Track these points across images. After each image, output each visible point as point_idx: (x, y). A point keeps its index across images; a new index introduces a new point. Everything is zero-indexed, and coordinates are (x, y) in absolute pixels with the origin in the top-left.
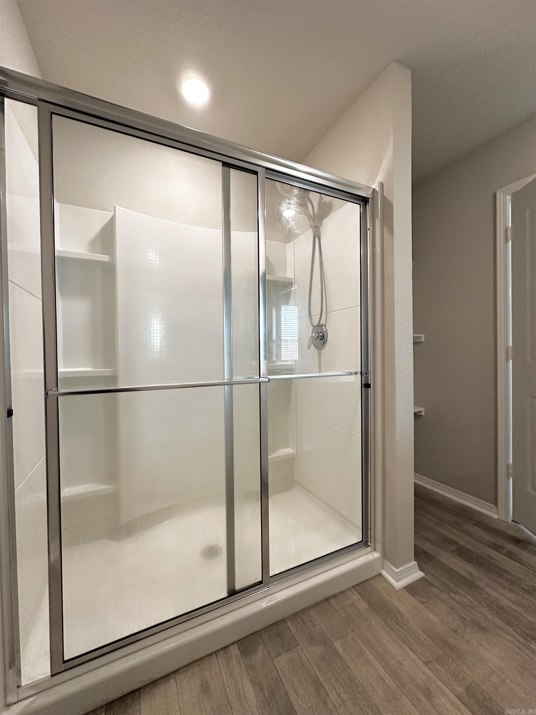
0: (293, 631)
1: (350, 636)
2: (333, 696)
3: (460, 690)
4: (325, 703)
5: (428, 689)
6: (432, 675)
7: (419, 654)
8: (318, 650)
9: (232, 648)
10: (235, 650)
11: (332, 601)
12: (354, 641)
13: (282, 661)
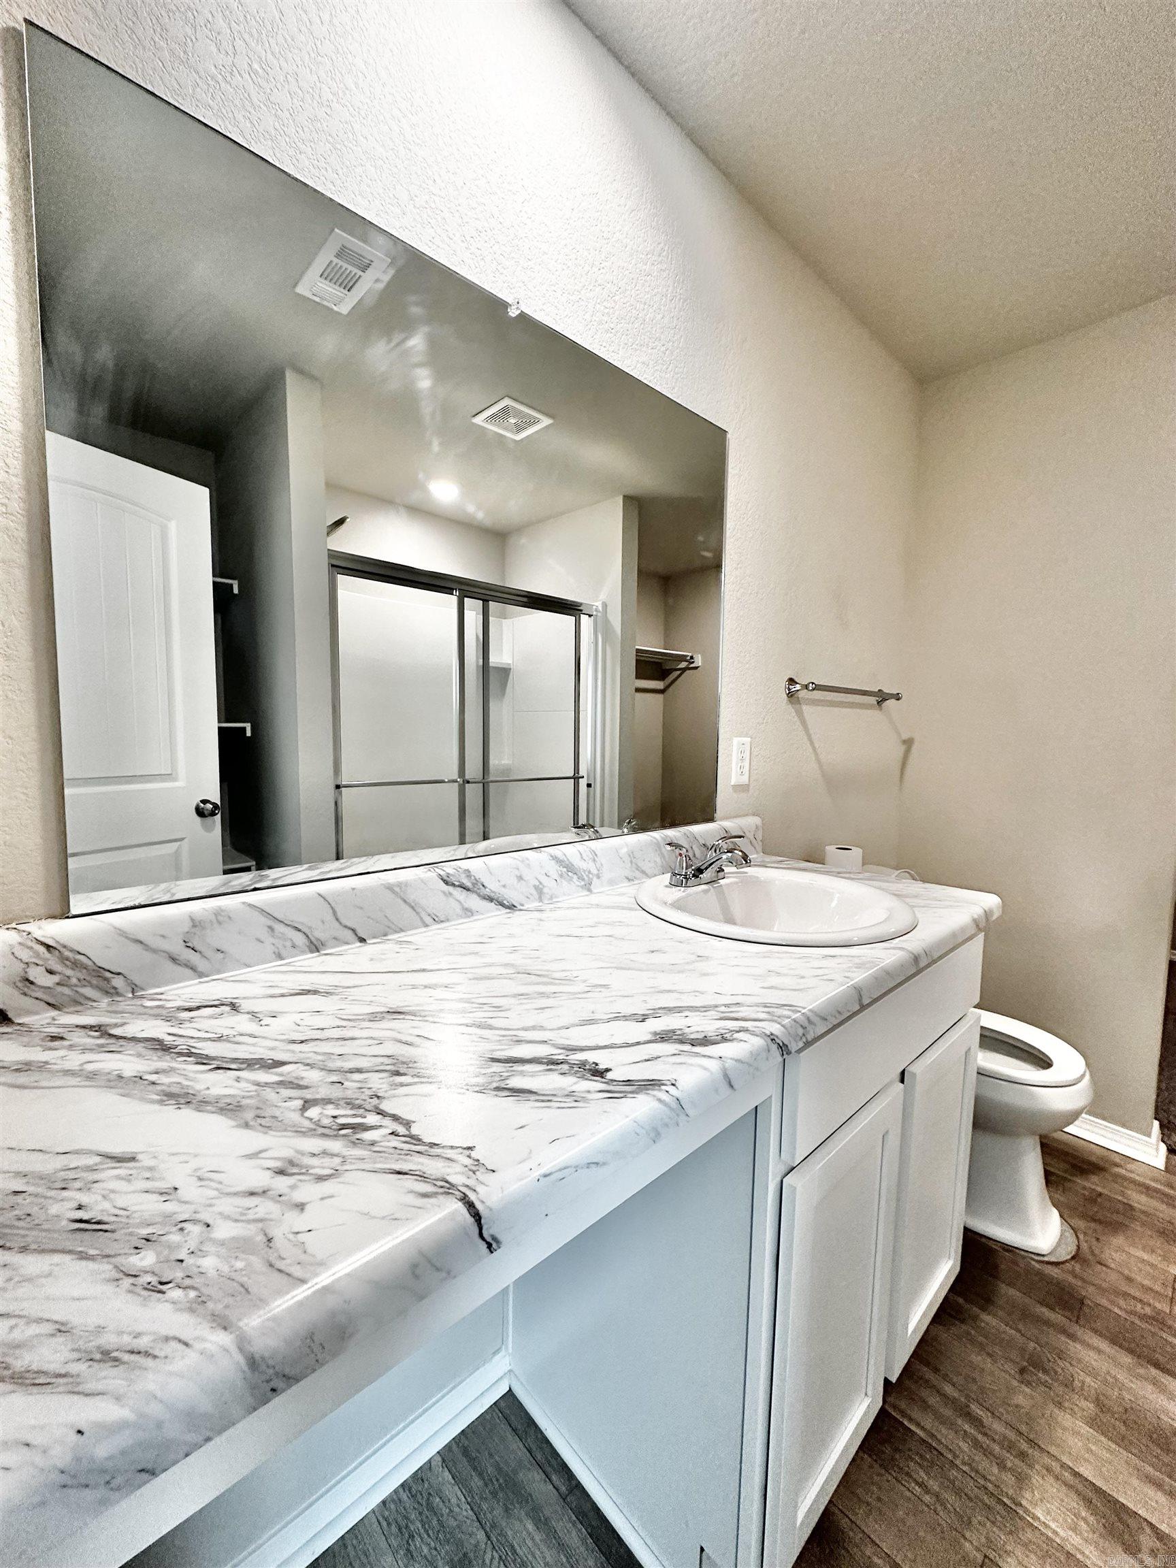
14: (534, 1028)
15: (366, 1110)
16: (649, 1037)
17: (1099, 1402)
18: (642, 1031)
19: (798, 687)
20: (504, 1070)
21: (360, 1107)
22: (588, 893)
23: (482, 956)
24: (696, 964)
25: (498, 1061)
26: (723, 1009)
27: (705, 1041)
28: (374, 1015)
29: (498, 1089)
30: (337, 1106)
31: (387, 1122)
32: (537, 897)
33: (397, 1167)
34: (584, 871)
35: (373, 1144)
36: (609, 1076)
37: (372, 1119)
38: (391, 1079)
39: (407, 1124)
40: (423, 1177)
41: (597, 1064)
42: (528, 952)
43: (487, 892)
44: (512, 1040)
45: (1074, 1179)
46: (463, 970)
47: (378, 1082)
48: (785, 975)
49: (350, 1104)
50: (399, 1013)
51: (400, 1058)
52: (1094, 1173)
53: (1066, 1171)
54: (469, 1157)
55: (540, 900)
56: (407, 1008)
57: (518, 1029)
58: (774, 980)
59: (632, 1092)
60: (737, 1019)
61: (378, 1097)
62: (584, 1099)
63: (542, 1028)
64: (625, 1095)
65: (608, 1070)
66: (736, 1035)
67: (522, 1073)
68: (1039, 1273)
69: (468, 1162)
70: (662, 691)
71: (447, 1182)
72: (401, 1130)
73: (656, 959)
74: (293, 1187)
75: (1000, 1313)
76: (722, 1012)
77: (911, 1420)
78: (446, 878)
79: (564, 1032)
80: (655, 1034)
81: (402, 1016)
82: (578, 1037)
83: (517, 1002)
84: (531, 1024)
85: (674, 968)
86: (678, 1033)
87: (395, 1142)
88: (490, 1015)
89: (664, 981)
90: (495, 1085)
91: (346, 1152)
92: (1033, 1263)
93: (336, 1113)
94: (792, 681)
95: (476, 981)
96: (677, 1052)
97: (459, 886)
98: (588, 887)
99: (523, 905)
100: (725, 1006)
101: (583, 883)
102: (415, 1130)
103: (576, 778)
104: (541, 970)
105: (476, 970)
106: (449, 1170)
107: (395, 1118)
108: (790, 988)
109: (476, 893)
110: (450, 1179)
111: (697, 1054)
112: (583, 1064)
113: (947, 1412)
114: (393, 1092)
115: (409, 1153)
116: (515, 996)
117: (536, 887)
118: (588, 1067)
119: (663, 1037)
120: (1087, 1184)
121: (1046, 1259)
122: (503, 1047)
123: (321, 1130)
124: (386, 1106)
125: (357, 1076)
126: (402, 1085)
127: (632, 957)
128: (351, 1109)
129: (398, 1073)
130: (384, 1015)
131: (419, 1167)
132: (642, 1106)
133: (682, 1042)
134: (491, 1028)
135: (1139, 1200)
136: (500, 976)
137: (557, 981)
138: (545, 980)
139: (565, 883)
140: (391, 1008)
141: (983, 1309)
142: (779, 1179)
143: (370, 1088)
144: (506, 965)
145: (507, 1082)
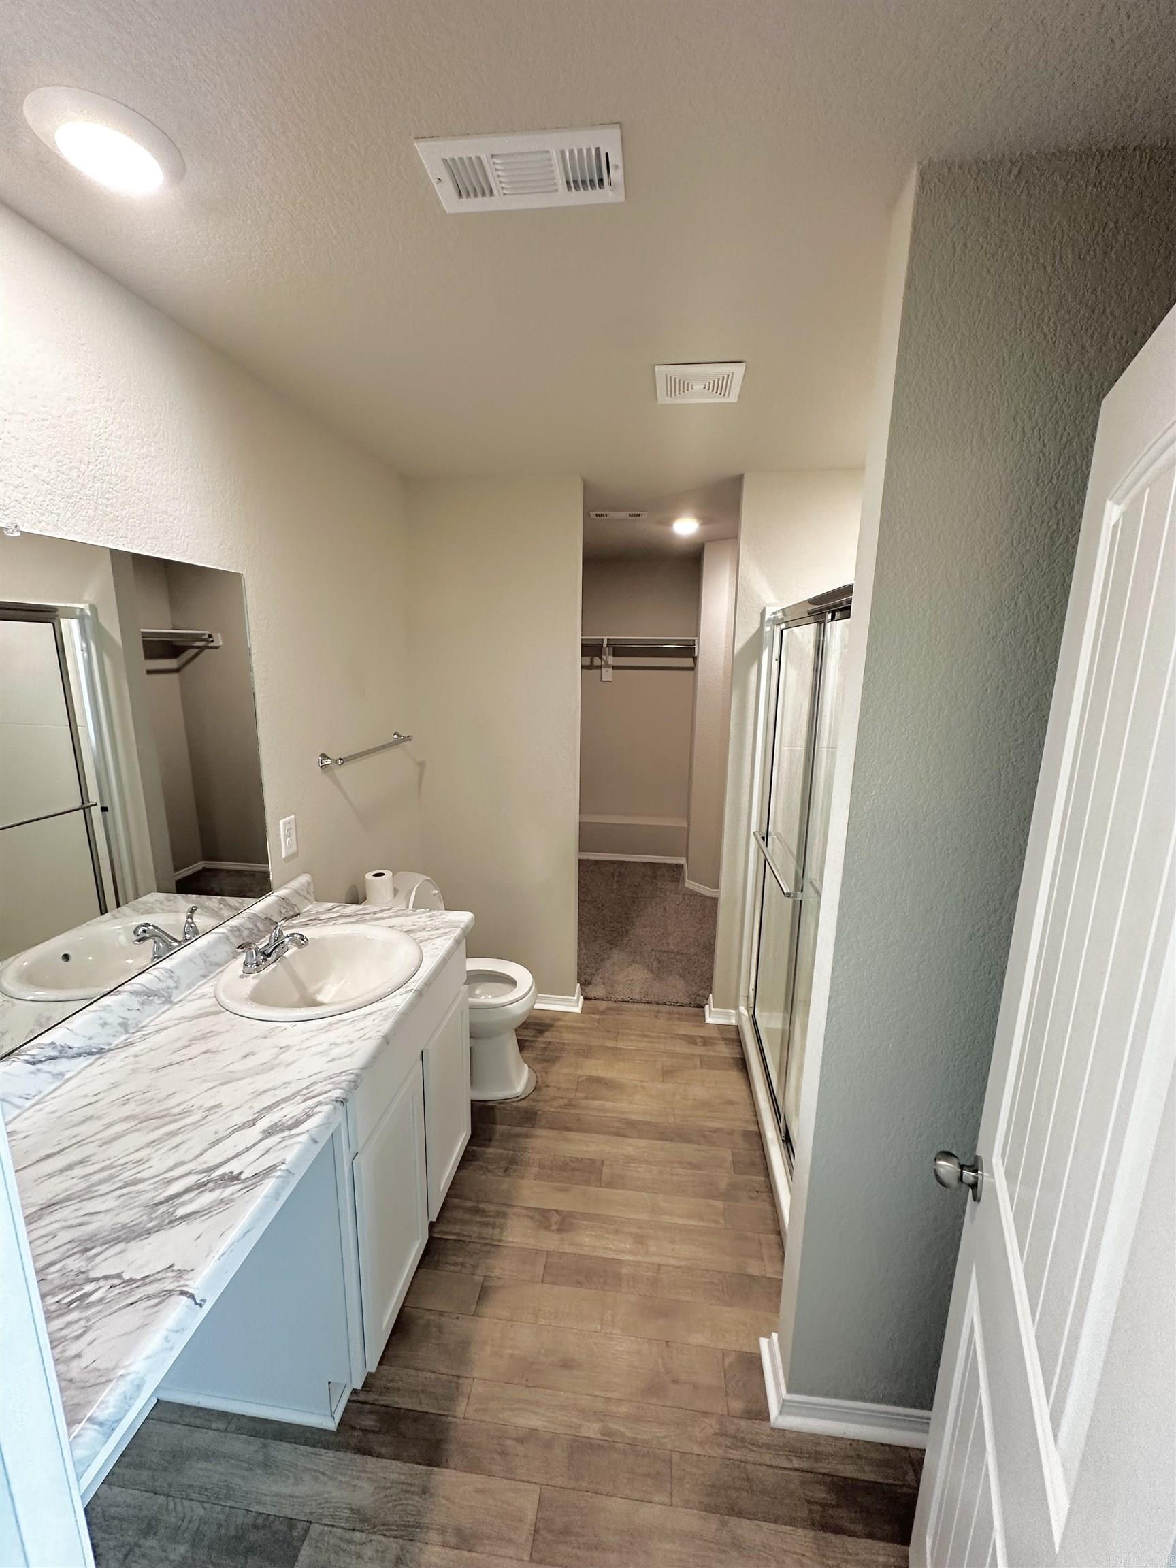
0: (755, 1178)
1: (722, 1221)
2: (680, 1171)
3: (624, 1270)
4: (680, 1163)
5: (642, 1243)
6: (648, 1259)
7: (670, 1268)
8: (723, 1185)
9: (756, 1127)
10: (753, 1128)
11: (773, 1237)
12: (716, 1222)
13: (727, 1154)
14: (176, 1166)
15: (80, 1285)
16: (260, 1137)
17: (541, 1166)
18: (254, 1133)
19: (329, 761)
20: (168, 1207)
21: (73, 1285)
22: (169, 1005)
23: (99, 1118)
24: (281, 1057)
25: (161, 1203)
26: (305, 1091)
27: (298, 1123)
28: (31, 1217)
29: (170, 1222)
30: (54, 1295)
31: (101, 1283)
32: (123, 1030)
33: (130, 1301)
34: (163, 990)
35: (101, 1300)
36: (243, 1177)
37: (88, 1288)
38: (85, 1256)
39: (119, 1276)
40: (149, 1297)
41: (232, 1173)
42: (139, 1098)
43: (75, 1050)
44: (164, 1183)
45: (538, 1039)
46: (88, 1140)
47: (75, 1263)
48: (343, 1043)
49: (63, 1288)
50: (53, 1204)
51: (82, 1238)
52: (547, 1030)
53: (533, 1036)
54: (173, 1271)
55: (127, 1032)
56: (57, 1198)
57: (165, 1172)
58: (335, 1052)
59: (259, 1181)
60: (314, 1097)
61: (83, 1272)
62: (233, 1200)
63: (183, 1163)
64: (256, 1184)
65: (241, 1173)
66: (316, 1110)
67: (183, 1204)
68: (517, 1108)
69: (173, 1274)
70: (176, 671)
71: (167, 1291)
72: (116, 1282)
73: (251, 1062)
74: (64, 1351)
75: (496, 1143)
76: (305, 1095)
77: (447, 1233)
78: (32, 1060)
79: (201, 1159)
80: (264, 1131)
81: (58, 1207)
82: (211, 1158)
83: (153, 1150)
84: (172, 1164)
85: (266, 1068)
86: (280, 1123)
87: (117, 1290)
88: (134, 1171)
89: (261, 1083)
90: (167, 1221)
91: (84, 1315)
92: (515, 1104)
93: (57, 1299)
94: (324, 756)
95: (108, 1146)
96: (280, 1140)
97: (46, 1060)
98: (168, 1000)
99: (110, 1044)
100: (307, 1088)
101: (163, 999)
102: (126, 1277)
103: (85, 808)
104: (161, 1111)
105: (100, 1136)
106: (163, 1285)
107: (106, 1278)
108: (346, 1055)
109: (64, 1057)
110: (167, 1288)
111: (295, 1136)
112: (222, 1177)
113: (467, 1217)
114: (93, 1263)
115: (131, 1291)
116: (149, 1144)
117: (121, 1024)
118: (226, 1178)
119: (269, 1132)
120: (544, 1040)
121: (521, 1098)
122: (159, 1192)
123: (54, 1315)
124: (92, 1275)
125: (53, 1269)
126: (97, 1255)
127: (231, 1068)
128: (67, 1290)
129: (87, 1250)
130: (39, 1213)
131: (145, 1293)
132: (269, 1185)
133: (282, 1131)
134: (143, 1180)
135: (568, 1037)
136: (125, 1133)
137: (178, 1117)
138: (167, 1119)
139: (146, 1007)
140: (41, 1204)
141: (488, 1146)
142: (350, 1162)
143: (71, 1271)
144: (126, 1119)
145: (176, 1214)
